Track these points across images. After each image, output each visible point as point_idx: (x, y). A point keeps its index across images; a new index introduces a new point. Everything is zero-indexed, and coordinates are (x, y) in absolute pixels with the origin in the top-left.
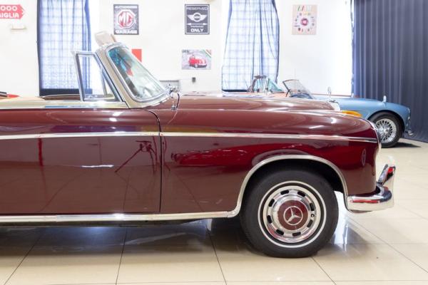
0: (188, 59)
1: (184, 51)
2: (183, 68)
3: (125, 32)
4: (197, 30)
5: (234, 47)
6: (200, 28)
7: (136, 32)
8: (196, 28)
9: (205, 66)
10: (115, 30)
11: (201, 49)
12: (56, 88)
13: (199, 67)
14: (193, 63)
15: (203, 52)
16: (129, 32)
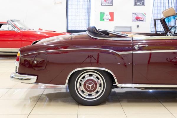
0: (135, 17)
1: (133, 13)
2: (133, 21)
3: (106, 4)
4: (139, 4)
5: (156, 12)
6: (140, 3)
7: (111, 4)
8: (139, 3)
9: (143, 20)
10: (102, 3)
11: (141, 12)
12: (74, 30)
13: (140, 20)
14: (137, 19)
15: (142, 14)
16: (108, 4)
